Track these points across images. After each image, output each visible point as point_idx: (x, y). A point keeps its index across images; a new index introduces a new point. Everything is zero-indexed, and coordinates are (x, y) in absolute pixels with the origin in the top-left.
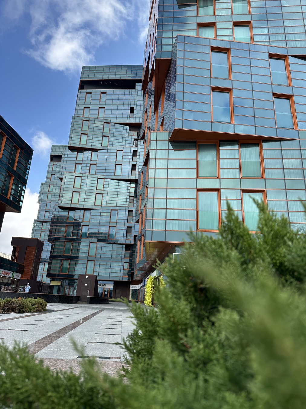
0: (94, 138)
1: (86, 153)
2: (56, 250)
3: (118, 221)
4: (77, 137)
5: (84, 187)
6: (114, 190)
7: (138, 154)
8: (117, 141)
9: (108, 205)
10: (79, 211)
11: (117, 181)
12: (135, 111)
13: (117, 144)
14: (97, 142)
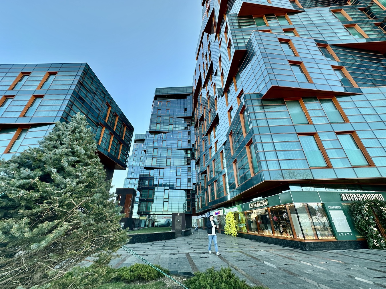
0: (164, 126)
1: (160, 135)
2: (143, 195)
3: (182, 175)
4: (154, 125)
5: (159, 155)
6: (178, 156)
7: (191, 134)
8: (178, 127)
9: (175, 165)
10: (157, 169)
11: (180, 150)
12: (187, 110)
13: (178, 128)
14: (166, 128)
